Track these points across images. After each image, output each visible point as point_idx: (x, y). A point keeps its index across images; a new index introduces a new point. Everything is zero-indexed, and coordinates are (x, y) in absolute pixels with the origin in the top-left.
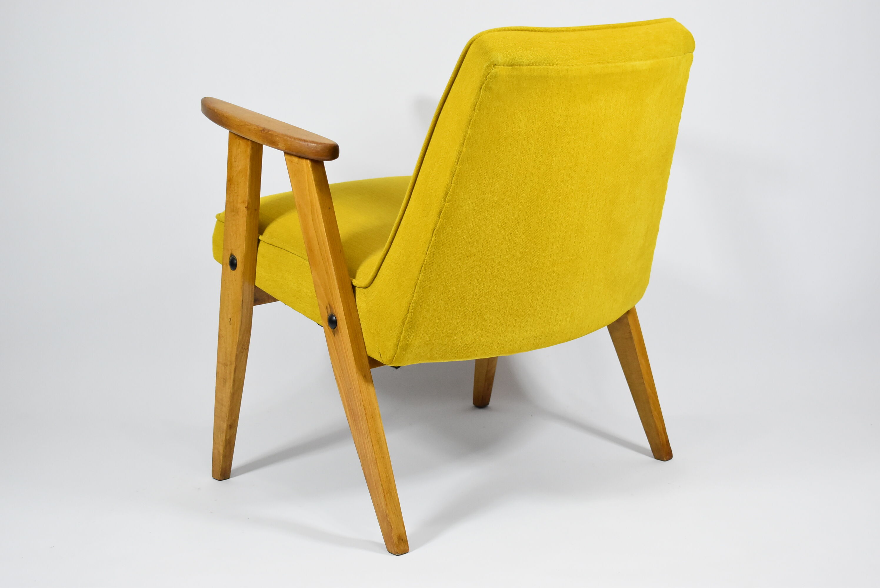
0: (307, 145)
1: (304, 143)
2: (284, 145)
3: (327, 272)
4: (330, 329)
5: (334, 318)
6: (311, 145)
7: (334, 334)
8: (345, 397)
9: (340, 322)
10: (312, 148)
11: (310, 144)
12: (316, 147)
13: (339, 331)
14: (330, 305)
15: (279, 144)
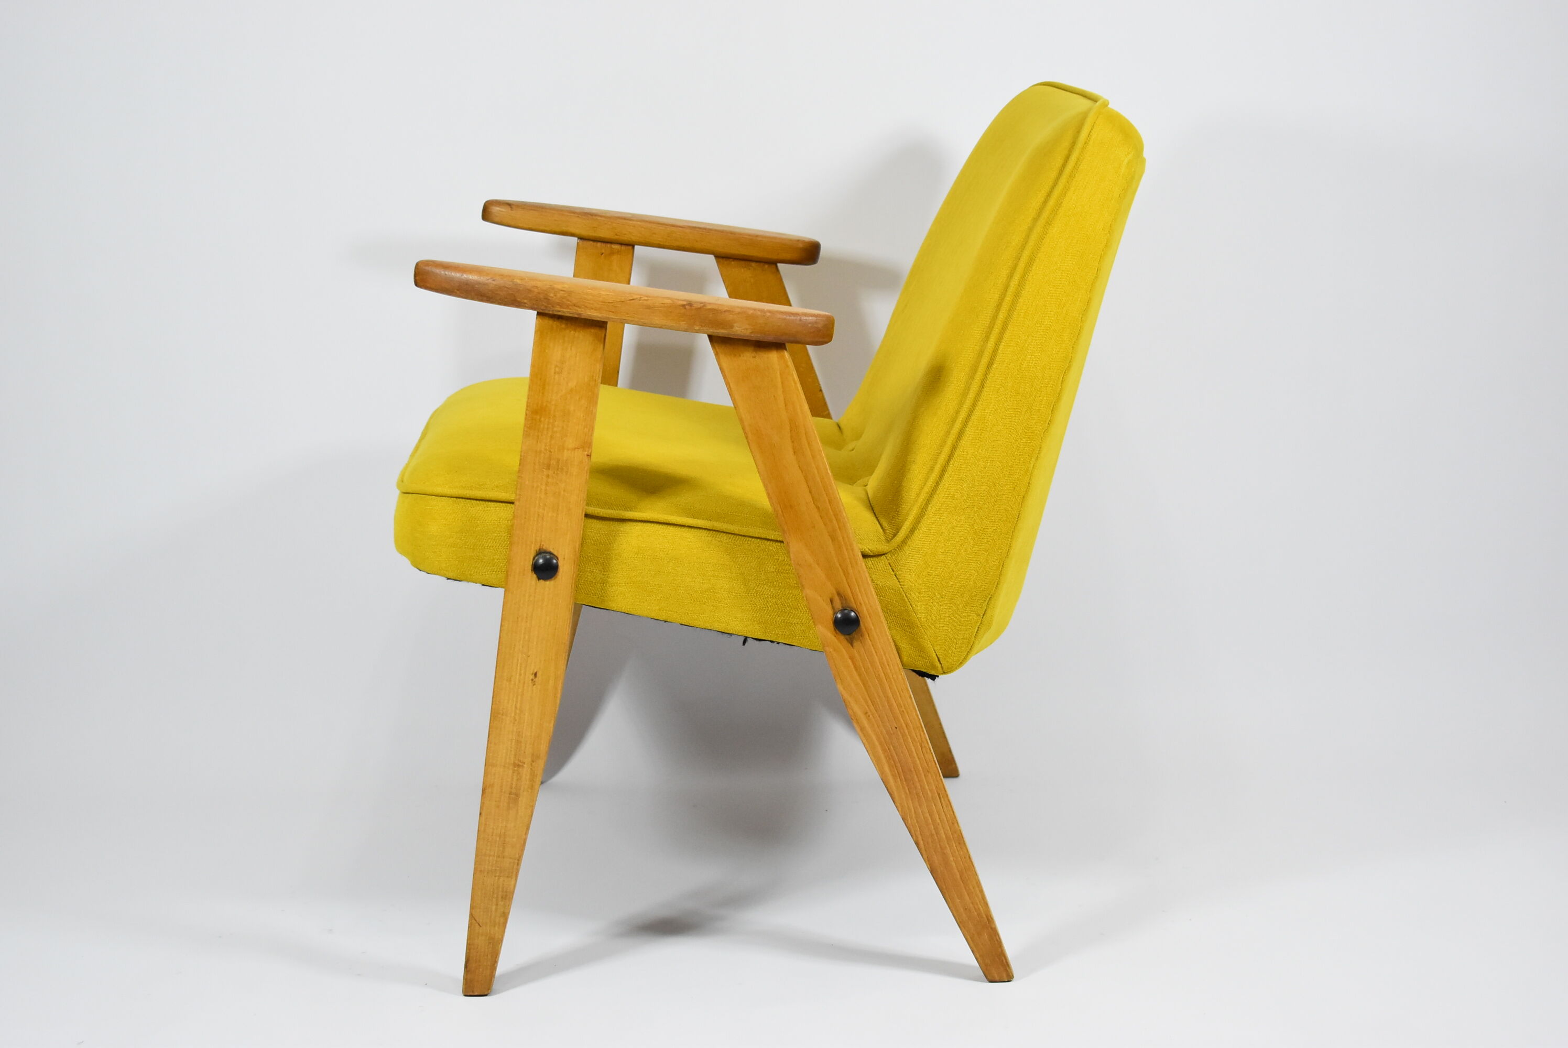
0: (800, 320)
1: (792, 318)
2: (748, 327)
3: (833, 538)
4: (842, 637)
5: (853, 614)
6: (806, 320)
7: (852, 645)
8: (881, 744)
9: (869, 619)
10: (810, 325)
11: (805, 318)
12: (816, 323)
13: (866, 633)
14: (839, 594)
15: (735, 325)
